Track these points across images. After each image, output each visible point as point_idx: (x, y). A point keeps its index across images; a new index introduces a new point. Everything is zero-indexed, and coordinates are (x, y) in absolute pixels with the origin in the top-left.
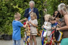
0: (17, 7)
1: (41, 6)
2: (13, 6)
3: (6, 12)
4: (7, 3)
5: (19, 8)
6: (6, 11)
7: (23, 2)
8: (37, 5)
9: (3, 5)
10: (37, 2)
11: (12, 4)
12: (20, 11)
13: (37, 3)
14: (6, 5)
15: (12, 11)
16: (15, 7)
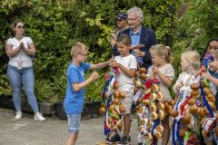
0: (98, 21)
1: (167, 22)
2: (88, 20)
3: (65, 37)
4: (68, 10)
5: (104, 27)
6: (64, 35)
7: (116, 9)
8: (157, 18)
9: (59, 15)
10: (157, 10)
11: (84, 13)
12: (107, 35)
13: (158, 13)
14: (67, 16)
15: (83, 35)
16: (91, 22)
